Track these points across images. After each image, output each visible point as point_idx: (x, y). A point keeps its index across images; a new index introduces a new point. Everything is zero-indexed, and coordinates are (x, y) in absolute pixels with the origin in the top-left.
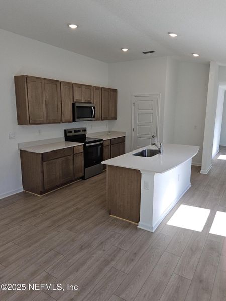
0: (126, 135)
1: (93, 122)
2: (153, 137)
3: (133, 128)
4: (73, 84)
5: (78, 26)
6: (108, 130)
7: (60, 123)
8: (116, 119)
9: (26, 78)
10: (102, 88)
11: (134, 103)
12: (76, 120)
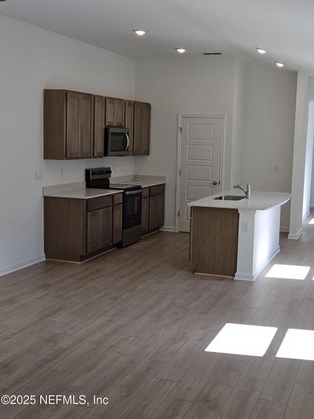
0: (166, 182)
1: (123, 157)
2: (215, 184)
3: (179, 168)
4: (106, 98)
5: (146, 32)
6: (132, 174)
7: (91, 158)
8: (148, 154)
9: (66, 93)
10: (135, 102)
11: (181, 128)
12: (110, 153)
